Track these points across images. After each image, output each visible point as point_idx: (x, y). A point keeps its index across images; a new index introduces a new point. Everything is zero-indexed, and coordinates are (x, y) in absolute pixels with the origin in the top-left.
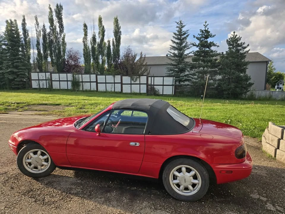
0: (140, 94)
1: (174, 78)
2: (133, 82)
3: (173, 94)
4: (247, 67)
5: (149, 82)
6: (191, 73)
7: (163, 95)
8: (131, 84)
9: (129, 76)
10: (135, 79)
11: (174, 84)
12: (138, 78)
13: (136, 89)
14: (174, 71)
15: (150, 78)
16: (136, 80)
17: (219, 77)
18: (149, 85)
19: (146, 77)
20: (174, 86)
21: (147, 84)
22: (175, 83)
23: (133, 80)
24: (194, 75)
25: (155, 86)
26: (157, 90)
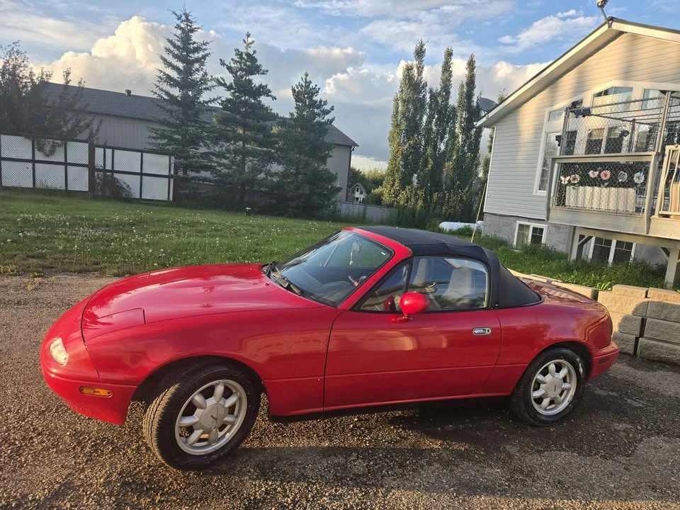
0: (68, 194)
1: (173, 158)
2: (39, 156)
3: (171, 199)
4: (330, 154)
5: (99, 162)
6: (212, 151)
7: (141, 201)
8: (34, 161)
9: (27, 137)
10: (47, 148)
11: (172, 172)
12: (59, 145)
13: (52, 177)
14: (171, 139)
15: (99, 152)
16: (52, 152)
17: (276, 168)
18: (99, 170)
19: (86, 146)
20: (172, 180)
21: (91, 166)
22: (176, 172)
23: (41, 149)
24: (221, 155)
25: (116, 175)
26: (124, 186)
